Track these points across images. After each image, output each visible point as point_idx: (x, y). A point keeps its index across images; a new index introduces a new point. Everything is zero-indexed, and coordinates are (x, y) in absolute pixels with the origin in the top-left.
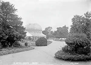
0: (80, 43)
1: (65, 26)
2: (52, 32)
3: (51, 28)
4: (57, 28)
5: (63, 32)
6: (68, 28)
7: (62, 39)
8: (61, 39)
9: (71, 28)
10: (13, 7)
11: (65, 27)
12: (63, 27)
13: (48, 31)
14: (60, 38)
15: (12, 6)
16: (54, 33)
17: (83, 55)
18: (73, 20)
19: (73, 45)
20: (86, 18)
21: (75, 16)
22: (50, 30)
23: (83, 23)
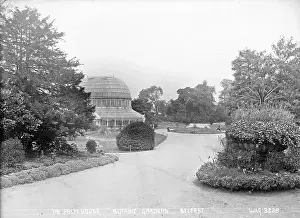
0: (274, 140)
1: (205, 83)
2: (163, 102)
3: (160, 89)
4: (179, 91)
5: (199, 105)
6: (213, 89)
7: (195, 127)
8: (192, 125)
9: (222, 89)
10: (51, 25)
11: (203, 87)
12: (199, 86)
13: (150, 101)
14: (188, 123)
15: (48, 22)
16: (170, 108)
17: (287, 174)
18: (237, 64)
19: (252, 145)
20: (277, 57)
21: (241, 54)
22: (157, 97)
23: (267, 76)
